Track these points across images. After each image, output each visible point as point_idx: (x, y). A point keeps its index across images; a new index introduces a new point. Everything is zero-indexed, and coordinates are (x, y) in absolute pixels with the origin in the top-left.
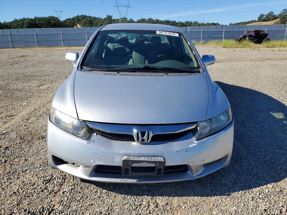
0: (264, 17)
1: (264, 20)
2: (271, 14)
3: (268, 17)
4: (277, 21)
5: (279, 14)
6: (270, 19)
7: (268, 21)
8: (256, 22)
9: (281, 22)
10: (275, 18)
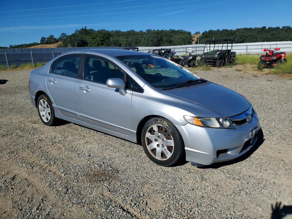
0: (46, 40)
1: (47, 43)
2: (51, 37)
3: (50, 40)
4: (59, 44)
5: (59, 38)
6: (52, 42)
7: (50, 44)
8: (39, 44)
9: (64, 45)
10: (56, 41)
